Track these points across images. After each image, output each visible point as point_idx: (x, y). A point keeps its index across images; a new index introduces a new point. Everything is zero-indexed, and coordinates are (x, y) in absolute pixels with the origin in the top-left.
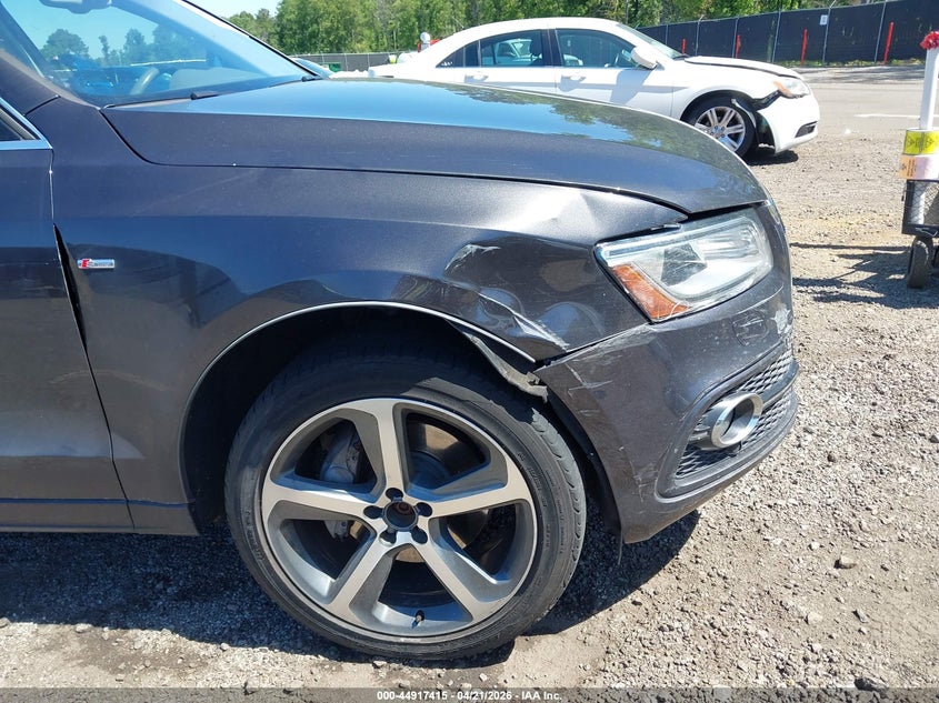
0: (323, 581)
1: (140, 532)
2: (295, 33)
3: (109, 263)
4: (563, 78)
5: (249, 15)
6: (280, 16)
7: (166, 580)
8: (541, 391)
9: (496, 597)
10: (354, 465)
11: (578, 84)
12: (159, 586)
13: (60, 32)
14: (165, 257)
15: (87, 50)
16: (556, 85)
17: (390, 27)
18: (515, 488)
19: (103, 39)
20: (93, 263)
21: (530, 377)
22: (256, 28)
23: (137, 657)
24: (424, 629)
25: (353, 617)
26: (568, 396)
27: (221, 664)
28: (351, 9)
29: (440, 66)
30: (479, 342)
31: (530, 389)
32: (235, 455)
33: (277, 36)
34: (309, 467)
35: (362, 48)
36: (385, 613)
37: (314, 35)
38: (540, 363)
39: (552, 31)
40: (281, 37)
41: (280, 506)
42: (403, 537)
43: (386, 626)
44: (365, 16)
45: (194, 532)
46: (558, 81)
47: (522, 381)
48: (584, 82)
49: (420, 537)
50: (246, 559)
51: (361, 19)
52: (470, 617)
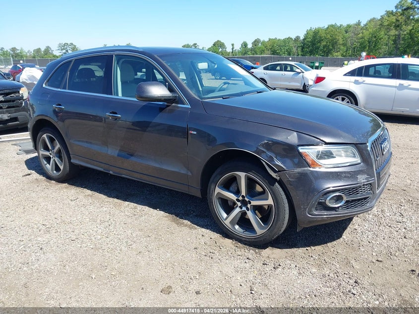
0: (225, 215)
1: (190, 194)
2: (309, 47)
3: (195, 133)
4: (400, 84)
5: (291, 39)
6: (304, 39)
7: (194, 212)
8: (278, 178)
9: (263, 229)
10: (236, 188)
11: (407, 88)
12: (192, 212)
13: (218, 41)
14: (205, 133)
15: (226, 48)
16: (396, 87)
17: (354, 46)
18: (270, 201)
19: (233, 45)
20: (192, 132)
21: (276, 174)
22: (293, 44)
23: (183, 223)
24: (246, 234)
25: (230, 226)
26: (285, 181)
27: (199, 230)
28: (337, 37)
29: (345, 75)
30: (264, 163)
31: (275, 177)
32: (211, 180)
33: (301, 48)
34: (227, 186)
35: (337, 55)
36: (237, 227)
37: (318, 48)
38: (279, 171)
39: (399, 64)
40: (303, 48)
41: (219, 193)
42: (244, 209)
43: (237, 231)
44: (343, 41)
45: (200, 196)
46: (398, 85)
47: (274, 175)
48: (410, 87)
49: (248, 209)
50: (209, 205)
51: (341, 42)
52: (257, 234)
